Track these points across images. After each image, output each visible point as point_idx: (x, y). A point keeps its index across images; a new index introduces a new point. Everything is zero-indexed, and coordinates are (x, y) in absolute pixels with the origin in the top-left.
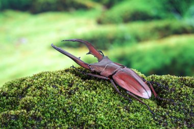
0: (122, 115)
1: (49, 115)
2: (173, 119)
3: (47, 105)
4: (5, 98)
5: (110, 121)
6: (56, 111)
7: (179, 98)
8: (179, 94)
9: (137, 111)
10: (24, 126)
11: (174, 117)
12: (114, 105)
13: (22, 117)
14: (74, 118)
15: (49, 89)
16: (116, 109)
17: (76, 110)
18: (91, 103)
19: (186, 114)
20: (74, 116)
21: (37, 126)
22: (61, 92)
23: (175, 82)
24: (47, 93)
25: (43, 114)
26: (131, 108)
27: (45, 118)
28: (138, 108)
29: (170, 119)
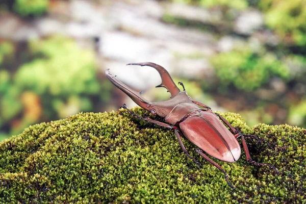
0: (178, 188)
1: (63, 183)
2: (264, 197)
3: (63, 167)
4: (9, 152)
5: (156, 195)
6: (75, 177)
7: (288, 163)
8: (291, 156)
9: (207, 181)
10: (18, 198)
11: (268, 194)
12: (172, 170)
13: (17, 184)
14: (101, 188)
15: (75, 141)
16: (173, 177)
17: (108, 177)
18: (135, 166)
19: (290, 190)
20: (102, 186)
21: (39, 200)
22: (94, 146)
23: (292, 136)
24: (69, 147)
25: (54, 181)
26: (199, 177)
27: (54, 186)
28: (210, 177)
29: (260, 196)
